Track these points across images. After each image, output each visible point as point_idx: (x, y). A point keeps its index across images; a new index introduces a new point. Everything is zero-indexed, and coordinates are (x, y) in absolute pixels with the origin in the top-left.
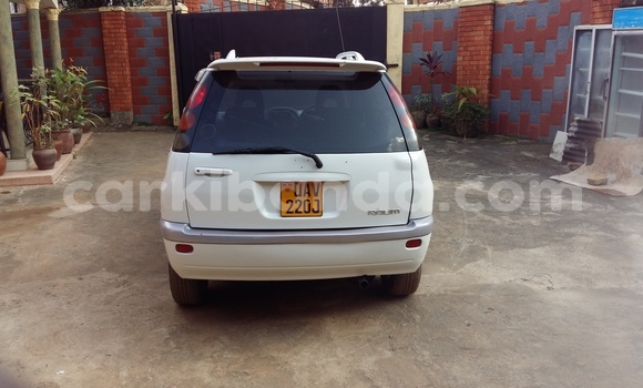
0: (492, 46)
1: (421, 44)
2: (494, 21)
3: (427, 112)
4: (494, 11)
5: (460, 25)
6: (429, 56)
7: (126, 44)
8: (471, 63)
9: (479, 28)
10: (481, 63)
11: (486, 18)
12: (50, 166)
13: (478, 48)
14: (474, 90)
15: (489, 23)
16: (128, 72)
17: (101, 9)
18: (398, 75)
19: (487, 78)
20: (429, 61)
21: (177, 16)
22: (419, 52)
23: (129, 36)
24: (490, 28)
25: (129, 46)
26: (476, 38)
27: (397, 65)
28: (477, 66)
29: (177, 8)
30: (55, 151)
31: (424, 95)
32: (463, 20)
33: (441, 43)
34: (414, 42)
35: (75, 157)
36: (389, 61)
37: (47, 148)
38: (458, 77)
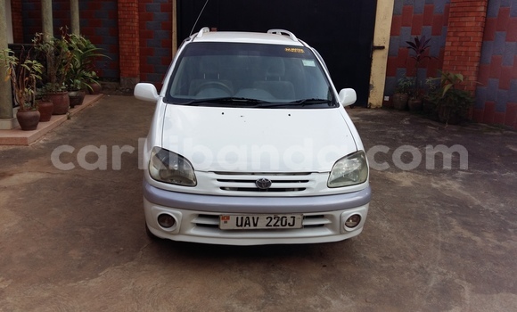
0: (484, 33)
1: (409, 28)
2: (487, 7)
3: (410, 95)
5: (451, 10)
6: (416, 40)
7: (137, 17)
8: (460, 49)
9: (471, 14)
10: (470, 49)
11: (479, 4)
12: (33, 127)
13: (468, 34)
14: (461, 77)
15: (482, 9)
16: (137, 43)
18: (383, 57)
19: (476, 65)
20: (416, 45)
22: (407, 35)
23: (140, 9)
24: (483, 14)
25: (140, 20)
26: (467, 24)
27: (383, 48)
28: (466, 52)
30: (38, 113)
31: (408, 78)
32: (455, 5)
33: (430, 27)
34: (403, 26)
35: (69, 118)
36: (377, 43)
37: (30, 110)
38: (445, 63)
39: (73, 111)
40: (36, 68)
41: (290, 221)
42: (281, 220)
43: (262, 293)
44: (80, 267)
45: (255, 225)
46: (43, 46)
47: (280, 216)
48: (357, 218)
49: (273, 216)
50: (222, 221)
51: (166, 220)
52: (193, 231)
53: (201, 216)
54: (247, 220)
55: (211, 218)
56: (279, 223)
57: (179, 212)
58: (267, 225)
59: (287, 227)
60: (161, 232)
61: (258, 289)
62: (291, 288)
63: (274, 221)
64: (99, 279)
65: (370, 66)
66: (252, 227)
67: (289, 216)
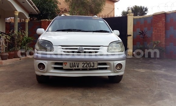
0: (166, 28)
2: (166, 19)
4: (166, 16)
5: (153, 21)
6: (142, 31)
8: (158, 34)
9: (160, 22)
10: (161, 33)
11: (163, 18)
12: (6, 59)
13: (160, 28)
14: (159, 41)
15: (164, 20)
17: (41, 20)
18: (131, 39)
19: (164, 38)
20: (142, 33)
22: (139, 30)
24: (164, 21)
26: (159, 25)
27: (131, 35)
28: (160, 34)
30: (8, 54)
31: (141, 45)
32: (154, 19)
33: (147, 28)
34: (137, 28)
35: (20, 59)
36: (128, 34)
37: (5, 53)
38: (153, 39)
40: (8, 38)
41: (92, 65)
43: (81, 95)
45: (78, 67)
46: (13, 35)
47: (88, 62)
49: (85, 62)
50: (64, 65)
51: (41, 66)
52: (52, 71)
53: (56, 64)
54: (74, 65)
55: (59, 64)
56: (88, 66)
57: (46, 62)
58: (83, 67)
59: (91, 68)
60: (39, 73)
62: (94, 94)
63: (86, 65)
65: (127, 42)
66: (77, 68)
67: (92, 63)
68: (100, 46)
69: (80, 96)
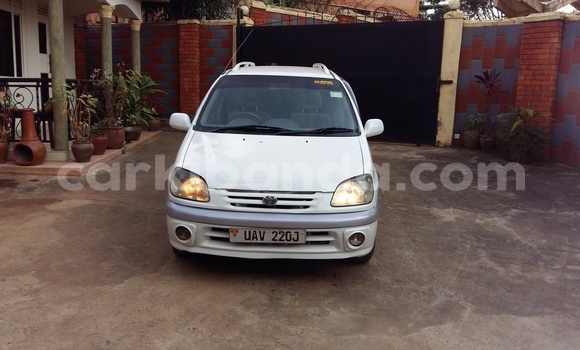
0: (559, 65)
1: (480, 61)
2: (562, 38)
3: (482, 133)
4: (563, 28)
5: (523, 42)
6: (486, 74)
7: (198, 53)
8: (534, 83)
9: (546, 45)
10: (544, 83)
11: (552, 35)
12: (87, 159)
13: (542, 67)
14: (531, 112)
15: (556, 40)
16: (197, 79)
17: (180, 22)
18: (452, 92)
19: (551, 100)
20: (486, 79)
21: (242, 29)
22: (477, 68)
23: (201, 46)
24: (558, 46)
25: (200, 56)
26: (540, 57)
27: (451, 82)
28: (540, 86)
29: (242, 21)
30: (92, 145)
31: (479, 114)
32: (527, 36)
33: (502, 60)
34: (473, 59)
35: (123, 153)
36: (444, 77)
37: (85, 142)
38: (518, 98)
39: (128, 146)
40: (91, 103)
41: (294, 236)
42: (286, 235)
43: (266, 302)
44: (108, 275)
45: (262, 239)
46: (101, 82)
47: (285, 231)
48: (360, 237)
49: (278, 231)
50: (232, 235)
51: (183, 232)
52: (207, 244)
53: (214, 229)
54: (255, 234)
55: (222, 231)
56: (284, 238)
57: (194, 225)
58: (273, 240)
59: (292, 242)
60: (179, 244)
61: (264, 299)
62: (295, 299)
63: (279, 236)
64: (123, 285)
65: (437, 102)
66: (259, 241)
67: (293, 232)
68: (314, 193)
69: (264, 305)
